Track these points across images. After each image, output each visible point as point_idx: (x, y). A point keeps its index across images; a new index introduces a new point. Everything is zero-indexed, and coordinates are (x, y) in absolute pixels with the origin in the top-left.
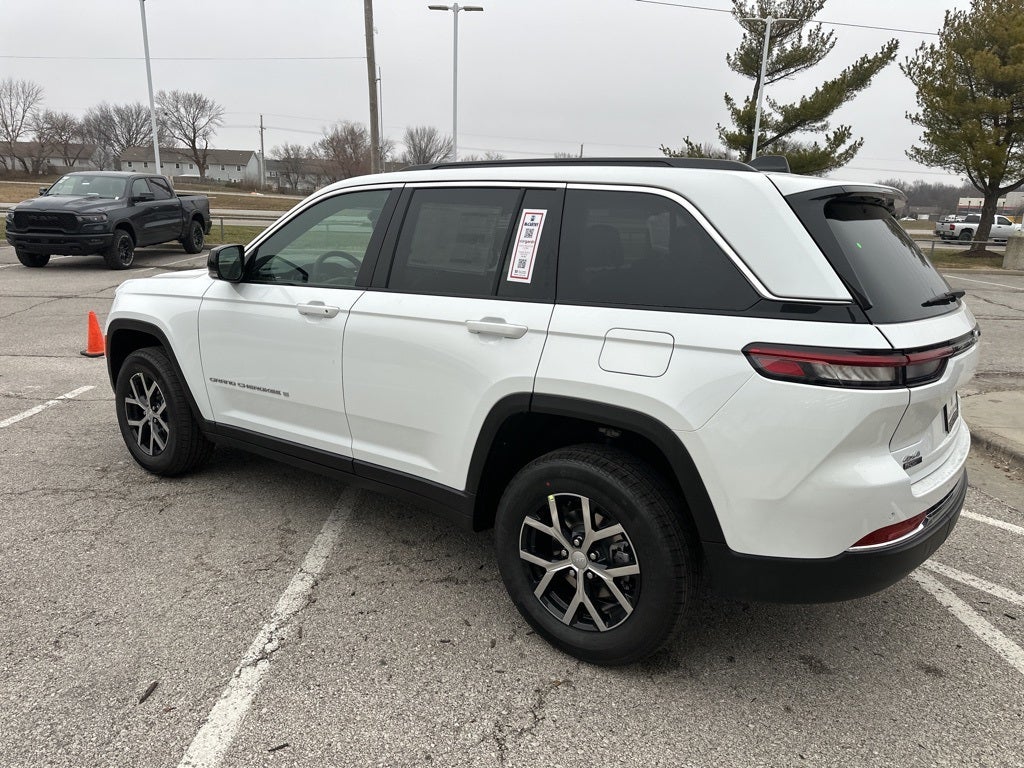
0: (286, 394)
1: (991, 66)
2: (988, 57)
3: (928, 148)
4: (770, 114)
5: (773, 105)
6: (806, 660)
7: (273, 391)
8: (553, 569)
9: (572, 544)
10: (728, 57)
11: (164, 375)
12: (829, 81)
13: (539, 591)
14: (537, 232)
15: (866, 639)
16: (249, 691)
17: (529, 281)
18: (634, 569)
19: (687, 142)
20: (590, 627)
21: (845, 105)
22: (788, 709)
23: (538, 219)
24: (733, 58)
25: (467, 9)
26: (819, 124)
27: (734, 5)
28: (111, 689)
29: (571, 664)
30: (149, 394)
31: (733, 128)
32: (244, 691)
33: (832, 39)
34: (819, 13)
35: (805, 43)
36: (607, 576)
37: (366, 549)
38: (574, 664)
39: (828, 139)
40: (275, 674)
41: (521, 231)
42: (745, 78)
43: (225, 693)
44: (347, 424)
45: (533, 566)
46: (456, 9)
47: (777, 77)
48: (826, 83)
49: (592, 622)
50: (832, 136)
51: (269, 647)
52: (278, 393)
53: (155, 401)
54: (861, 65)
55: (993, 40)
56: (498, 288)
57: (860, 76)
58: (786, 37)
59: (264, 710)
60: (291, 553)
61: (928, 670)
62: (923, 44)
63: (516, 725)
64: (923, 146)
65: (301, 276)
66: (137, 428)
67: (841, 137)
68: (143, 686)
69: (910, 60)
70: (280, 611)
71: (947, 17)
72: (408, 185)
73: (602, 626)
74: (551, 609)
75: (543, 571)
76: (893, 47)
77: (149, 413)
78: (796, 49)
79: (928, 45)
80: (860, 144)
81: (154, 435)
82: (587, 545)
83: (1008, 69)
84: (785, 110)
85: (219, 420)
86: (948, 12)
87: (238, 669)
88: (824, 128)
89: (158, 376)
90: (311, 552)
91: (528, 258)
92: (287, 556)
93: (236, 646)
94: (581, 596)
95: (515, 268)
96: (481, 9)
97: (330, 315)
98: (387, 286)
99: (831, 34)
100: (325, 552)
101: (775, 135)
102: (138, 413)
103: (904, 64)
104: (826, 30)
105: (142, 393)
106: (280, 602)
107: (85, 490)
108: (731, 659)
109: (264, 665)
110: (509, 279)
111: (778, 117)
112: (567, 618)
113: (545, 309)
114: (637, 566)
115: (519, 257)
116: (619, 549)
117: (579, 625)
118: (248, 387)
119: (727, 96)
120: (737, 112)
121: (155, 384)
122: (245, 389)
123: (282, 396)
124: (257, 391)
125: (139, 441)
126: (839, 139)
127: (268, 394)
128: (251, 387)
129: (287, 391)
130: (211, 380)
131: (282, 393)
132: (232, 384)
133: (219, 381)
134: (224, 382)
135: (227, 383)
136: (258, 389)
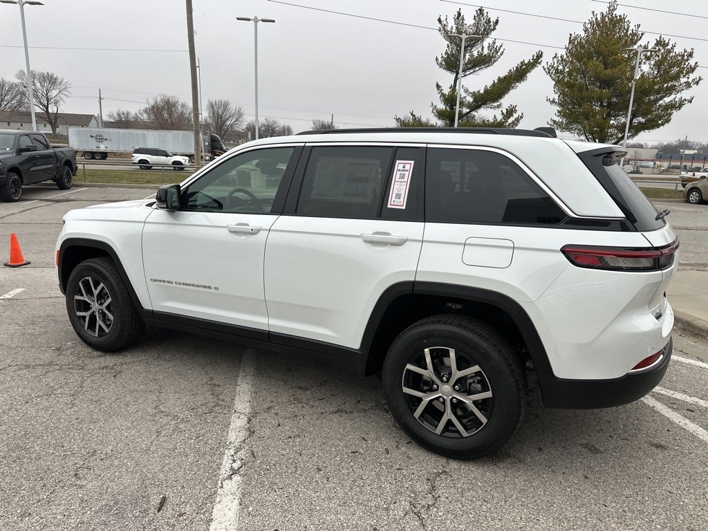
0: (216, 289)
1: (599, 69)
2: (596, 63)
3: (561, 120)
4: (465, 97)
5: (466, 91)
6: (586, 446)
7: (205, 287)
8: (427, 398)
9: (442, 381)
10: (437, 59)
11: (111, 278)
12: (502, 76)
13: (417, 413)
14: (408, 176)
15: (614, 430)
16: (234, 497)
17: (404, 208)
18: (489, 394)
19: (412, 114)
20: (456, 435)
21: (511, 91)
22: (586, 477)
23: (408, 167)
24: (440, 60)
25: (263, 21)
26: (496, 104)
27: (440, 26)
28: (131, 504)
29: (443, 461)
30: (96, 292)
31: (441, 106)
32: (231, 497)
33: (502, 50)
34: (493, 33)
35: (486, 52)
36: (468, 401)
37: (275, 395)
38: (445, 460)
39: (503, 113)
40: (247, 482)
41: (396, 175)
42: (448, 73)
43: (218, 499)
44: (265, 307)
45: (411, 397)
46: (256, 20)
47: (468, 73)
48: (499, 77)
49: (457, 431)
50: (505, 112)
51: (236, 466)
52: (210, 287)
53: (101, 297)
54: (521, 67)
55: (599, 54)
56: (382, 212)
57: (520, 74)
58: (473, 47)
59: (251, 509)
60: (223, 400)
61: (658, 446)
62: (556, 54)
63: (423, 503)
64: (558, 119)
65: (217, 206)
66: (84, 318)
67: (510, 112)
68: (156, 500)
69: (549, 64)
70: (232, 440)
71: (570, 38)
72: (307, 144)
73: (465, 434)
74: (426, 425)
75: (420, 400)
76: (540, 56)
77: (95, 306)
78: (480, 55)
79: (559, 55)
80: (522, 117)
81: (99, 322)
82: (453, 380)
83: (608, 71)
84: (474, 95)
85: (156, 309)
86: (571, 35)
87: (219, 482)
88: (499, 106)
89: (105, 279)
90: (237, 398)
91: (403, 192)
92: (221, 403)
93: (211, 467)
94: (449, 415)
95: (393, 199)
96: (274, 21)
97: (254, 232)
98: (295, 212)
99: (501, 46)
100: (247, 398)
101: (468, 110)
102: (86, 306)
103: (546, 67)
104: (498, 44)
105: (90, 292)
106: (230, 434)
107: (50, 364)
108: (540, 449)
109: (236, 478)
110: (389, 206)
111: (470, 99)
112: (439, 430)
113: (419, 226)
114: (490, 392)
115: (395, 192)
116: (474, 382)
117: (447, 434)
118: (183, 284)
119: (437, 84)
120: (443, 95)
121: (101, 285)
122: (180, 286)
123: (212, 290)
124: (191, 287)
126: (509, 114)
127: (200, 289)
128: (186, 284)
129: (217, 286)
130: (151, 280)
131: (213, 288)
132: (170, 282)
133: (159, 281)
134: (163, 281)
135: (165, 282)
136: (192, 285)
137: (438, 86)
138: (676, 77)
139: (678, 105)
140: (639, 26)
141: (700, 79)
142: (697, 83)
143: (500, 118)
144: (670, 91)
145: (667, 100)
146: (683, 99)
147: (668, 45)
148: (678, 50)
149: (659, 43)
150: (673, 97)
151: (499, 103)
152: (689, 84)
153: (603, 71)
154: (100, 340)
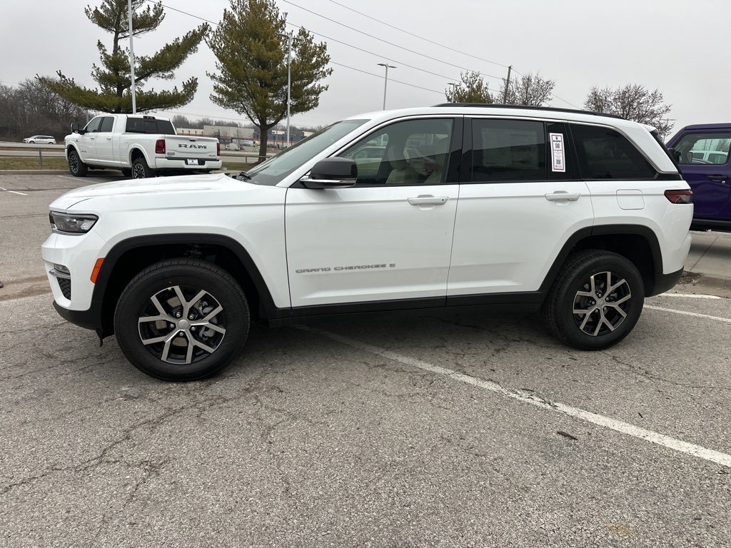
0: (392, 265)
7: (377, 266)
9: (599, 297)
13: (582, 327)
14: (562, 145)
17: (564, 171)
20: (606, 332)
23: (559, 138)
26: (166, 74)
31: (104, 69)
35: (152, 14)
36: (615, 305)
39: (184, 85)
41: (553, 146)
43: (581, 418)
44: (449, 274)
48: (167, 45)
49: (608, 329)
50: (186, 83)
52: (384, 266)
60: (416, 372)
66: (160, 344)
71: (224, 14)
72: (466, 116)
73: (613, 329)
74: (588, 332)
75: (584, 316)
76: (205, 28)
77: (183, 324)
78: (145, 16)
81: (195, 342)
82: (606, 295)
86: (225, 10)
88: (171, 77)
90: (421, 367)
91: (561, 159)
94: (603, 319)
95: (555, 164)
100: (426, 365)
101: (136, 78)
106: (484, 387)
110: (553, 170)
112: (597, 333)
114: (630, 295)
117: (602, 333)
118: (346, 268)
119: (99, 43)
120: (107, 57)
121: (203, 293)
122: (341, 271)
123: (388, 268)
124: (357, 270)
125: (164, 357)
126: (191, 86)
127: (370, 269)
128: (351, 268)
129: (393, 263)
130: (297, 272)
131: (388, 265)
132: (325, 270)
133: (308, 271)
134: (315, 270)
135: (318, 270)
136: (359, 267)
137: (100, 45)
138: (318, 65)
139: (317, 92)
140: (286, 14)
141: (332, 70)
142: (330, 73)
143: (180, 89)
144: (311, 78)
145: (310, 86)
146: (321, 86)
147: (308, 36)
148: (317, 41)
149: (303, 32)
150: (314, 82)
151: (171, 73)
152: (324, 73)
153: (265, 53)
154: (197, 366)
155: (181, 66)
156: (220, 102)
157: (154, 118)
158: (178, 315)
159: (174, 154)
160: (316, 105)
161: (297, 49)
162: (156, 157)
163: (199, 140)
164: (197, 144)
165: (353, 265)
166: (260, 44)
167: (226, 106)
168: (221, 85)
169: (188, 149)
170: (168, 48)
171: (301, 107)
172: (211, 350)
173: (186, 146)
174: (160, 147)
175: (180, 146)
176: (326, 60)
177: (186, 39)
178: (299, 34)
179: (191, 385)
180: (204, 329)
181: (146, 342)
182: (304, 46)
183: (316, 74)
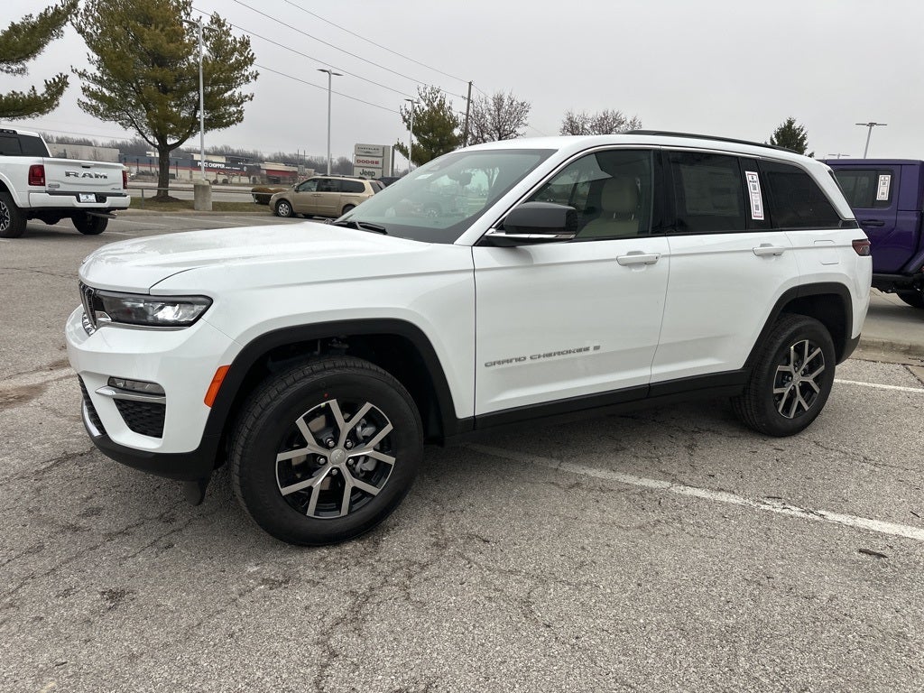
0: (597, 348)
1: (159, 41)
14: (758, 187)
17: (763, 218)
18: (822, 368)
23: (755, 178)
36: (810, 379)
39: (47, 85)
41: (750, 186)
44: (653, 354)
48: (12, 24)
56: (746, 225)
68: (863, 556)
73: (807, 409)
75: (783, 395)
85: (482, 411)
91: (759, 203)
95: (754, 211)
110: (753, 218)
112: (793, 415)
115: (754, 203)
117: (797, 415)
121: (367, 406)
122: (538, 361)
123: (591, 352)
124: (557, 357)
125: (311, 511)
126: (57, 87)
127: (572, 355)
128: (550, 355)
129: (597, 345)
130: (486, 365)
131: (591, 348)
132: (519, 360)
133: (499, 363)
134: (508, 361)
135: (511, 361)
136: (559, 353)
138: (241, 65)
139: (238, 102)
141: (258, 74)
142: (256, 78)
143: (41, 90)
144: (230, 83)
145: (228, 94)
146: (243, 94)
147: (224, 25)
148: (236, 34)
149: (216, 20)
150: (233, 90)
151: (22, 66)
152: (247, 77)
153: (165, 45)
154: (355, 517)
155: (38, 56)
156: (94, 110)
157: (14, 132)
158: (331, 443)
159: (58, 186)
160: (240, 120)
161: (208, 43)
162: (30, 192)
163: (96, 166)
164: (92, 171)
165: (553, 351)
166: (157, 31)
167: (105, 117)
168: (94, 87)
169: (80, 180)
170: (14, 28)
171: (216, 122)
172: (374, 490)
173: (76, 175)
174: (36, 176)
175: (68, 174)
176: (251, 60)
177: (43, 17)
178: (212, 21)
179: (348, 547)
180: (361, 460)
181: (285, 491)
182: (219, 38)
183: (237, 78)
